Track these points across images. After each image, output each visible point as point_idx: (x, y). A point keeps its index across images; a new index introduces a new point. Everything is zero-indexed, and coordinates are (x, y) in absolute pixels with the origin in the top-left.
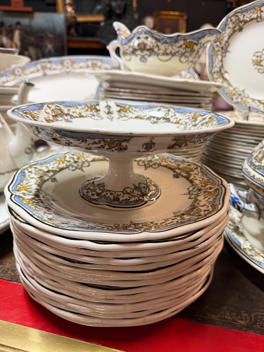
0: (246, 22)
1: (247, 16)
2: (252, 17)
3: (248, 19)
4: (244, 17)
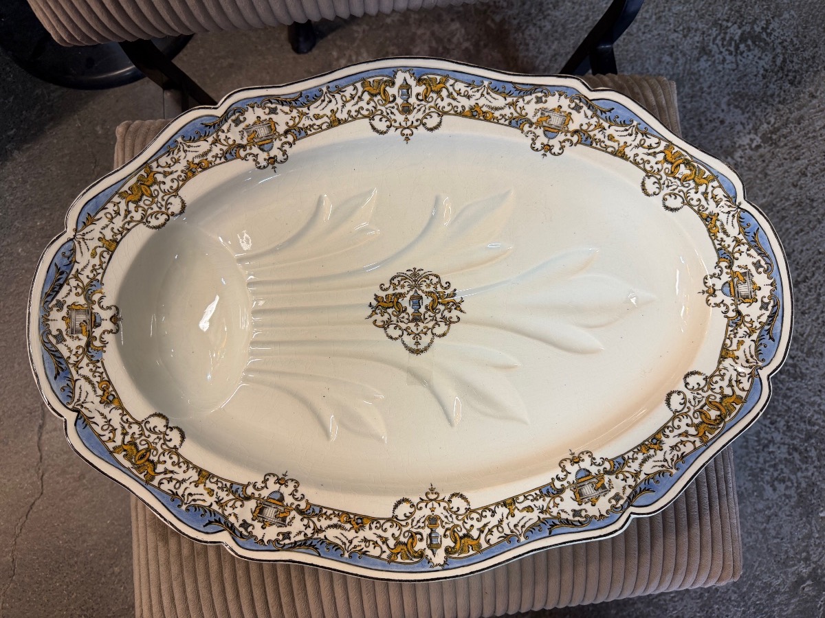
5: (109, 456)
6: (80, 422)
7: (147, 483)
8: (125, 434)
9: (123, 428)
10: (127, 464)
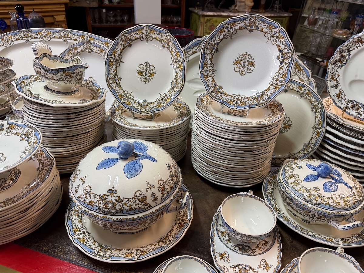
0: (133, 40)
1: (133, 36)
2: (137, 37)
3: (134, 38)
4: (130, 37)
5: (304, 69)
6: (308, 77)
7: (297, 62)
8: (300, 73)
9: (300, 74)
10: (301, 66)
